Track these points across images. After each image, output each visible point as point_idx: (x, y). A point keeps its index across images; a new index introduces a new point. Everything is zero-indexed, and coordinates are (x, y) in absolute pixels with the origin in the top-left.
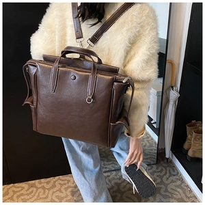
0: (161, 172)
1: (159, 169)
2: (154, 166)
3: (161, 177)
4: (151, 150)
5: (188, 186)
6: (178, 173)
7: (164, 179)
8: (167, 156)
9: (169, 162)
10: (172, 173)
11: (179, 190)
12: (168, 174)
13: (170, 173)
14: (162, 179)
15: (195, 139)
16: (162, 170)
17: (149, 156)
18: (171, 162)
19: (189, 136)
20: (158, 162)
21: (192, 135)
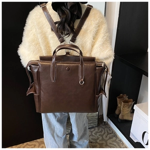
0: (101, 132)
1: (100, 130)
2: (96, 128)
3: (102, 136)
4: (93, 116)
5: (120, 141)
6: (113, 132)
7: (104, 136)
8: (105, 121)
9: (106, 124)
10: (109, 132)
11: (115, 144)
12: (106, 133)
13: (107, 132)
14: (102, 137)
15: (123, 107)
16: (102, 130)
17: (92, 122)
18: (107, 124)
19: (119, 105)
20: (98, 125)
21: (121, 104)
